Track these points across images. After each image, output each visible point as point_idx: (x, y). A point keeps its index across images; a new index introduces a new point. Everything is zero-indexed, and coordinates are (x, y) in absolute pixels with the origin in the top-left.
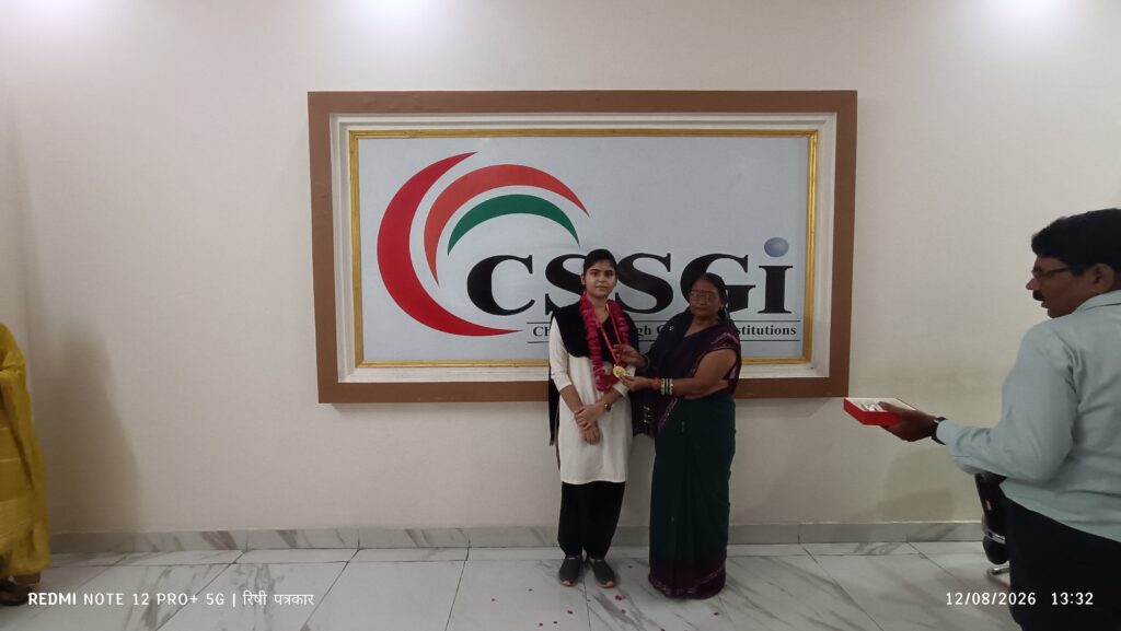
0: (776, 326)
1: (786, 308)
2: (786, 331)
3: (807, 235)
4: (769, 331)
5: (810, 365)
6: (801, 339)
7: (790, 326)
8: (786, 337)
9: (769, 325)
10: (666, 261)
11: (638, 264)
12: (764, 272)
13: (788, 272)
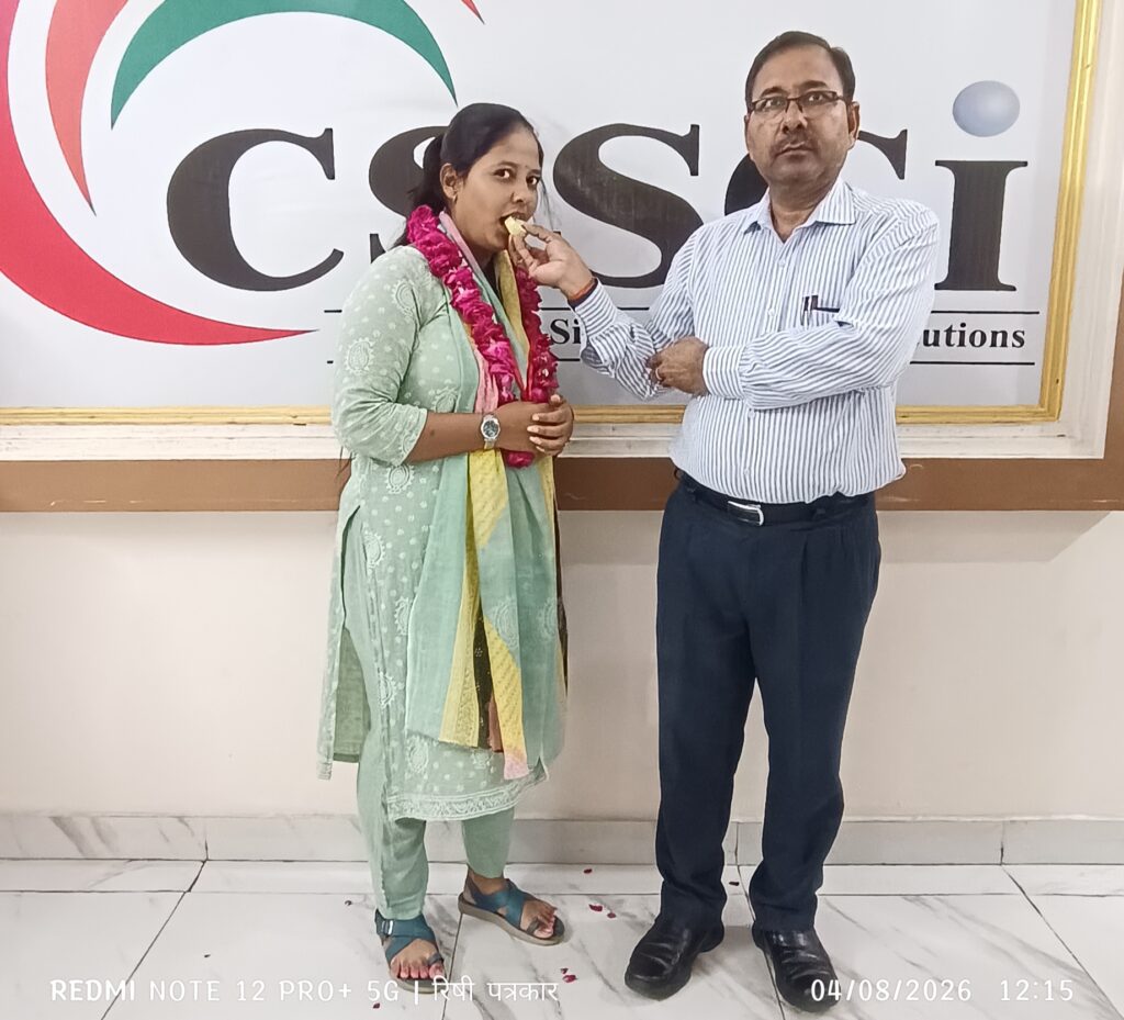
0: (973, 323)
1: (1003, 277)
2: (998, 338)
3: (1072, 74)
4: (955, 338)
5: (1054, 428)
6: (1038, 359)
7: (1010, 324)
8: (999, 354)
9: (955, 321)
10: (688, 147)
11: (613, 155)
12: (948, 177)
13: (1013, 177)
